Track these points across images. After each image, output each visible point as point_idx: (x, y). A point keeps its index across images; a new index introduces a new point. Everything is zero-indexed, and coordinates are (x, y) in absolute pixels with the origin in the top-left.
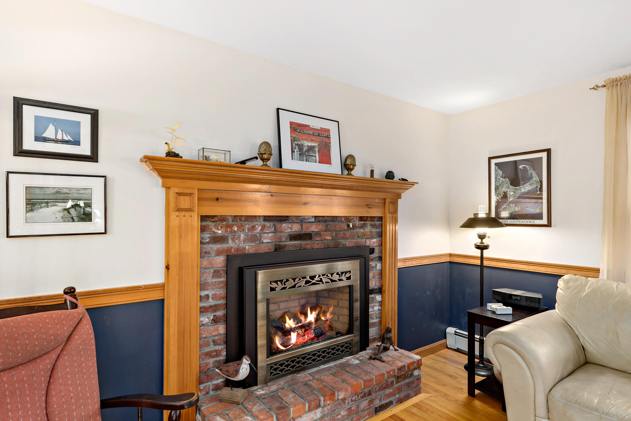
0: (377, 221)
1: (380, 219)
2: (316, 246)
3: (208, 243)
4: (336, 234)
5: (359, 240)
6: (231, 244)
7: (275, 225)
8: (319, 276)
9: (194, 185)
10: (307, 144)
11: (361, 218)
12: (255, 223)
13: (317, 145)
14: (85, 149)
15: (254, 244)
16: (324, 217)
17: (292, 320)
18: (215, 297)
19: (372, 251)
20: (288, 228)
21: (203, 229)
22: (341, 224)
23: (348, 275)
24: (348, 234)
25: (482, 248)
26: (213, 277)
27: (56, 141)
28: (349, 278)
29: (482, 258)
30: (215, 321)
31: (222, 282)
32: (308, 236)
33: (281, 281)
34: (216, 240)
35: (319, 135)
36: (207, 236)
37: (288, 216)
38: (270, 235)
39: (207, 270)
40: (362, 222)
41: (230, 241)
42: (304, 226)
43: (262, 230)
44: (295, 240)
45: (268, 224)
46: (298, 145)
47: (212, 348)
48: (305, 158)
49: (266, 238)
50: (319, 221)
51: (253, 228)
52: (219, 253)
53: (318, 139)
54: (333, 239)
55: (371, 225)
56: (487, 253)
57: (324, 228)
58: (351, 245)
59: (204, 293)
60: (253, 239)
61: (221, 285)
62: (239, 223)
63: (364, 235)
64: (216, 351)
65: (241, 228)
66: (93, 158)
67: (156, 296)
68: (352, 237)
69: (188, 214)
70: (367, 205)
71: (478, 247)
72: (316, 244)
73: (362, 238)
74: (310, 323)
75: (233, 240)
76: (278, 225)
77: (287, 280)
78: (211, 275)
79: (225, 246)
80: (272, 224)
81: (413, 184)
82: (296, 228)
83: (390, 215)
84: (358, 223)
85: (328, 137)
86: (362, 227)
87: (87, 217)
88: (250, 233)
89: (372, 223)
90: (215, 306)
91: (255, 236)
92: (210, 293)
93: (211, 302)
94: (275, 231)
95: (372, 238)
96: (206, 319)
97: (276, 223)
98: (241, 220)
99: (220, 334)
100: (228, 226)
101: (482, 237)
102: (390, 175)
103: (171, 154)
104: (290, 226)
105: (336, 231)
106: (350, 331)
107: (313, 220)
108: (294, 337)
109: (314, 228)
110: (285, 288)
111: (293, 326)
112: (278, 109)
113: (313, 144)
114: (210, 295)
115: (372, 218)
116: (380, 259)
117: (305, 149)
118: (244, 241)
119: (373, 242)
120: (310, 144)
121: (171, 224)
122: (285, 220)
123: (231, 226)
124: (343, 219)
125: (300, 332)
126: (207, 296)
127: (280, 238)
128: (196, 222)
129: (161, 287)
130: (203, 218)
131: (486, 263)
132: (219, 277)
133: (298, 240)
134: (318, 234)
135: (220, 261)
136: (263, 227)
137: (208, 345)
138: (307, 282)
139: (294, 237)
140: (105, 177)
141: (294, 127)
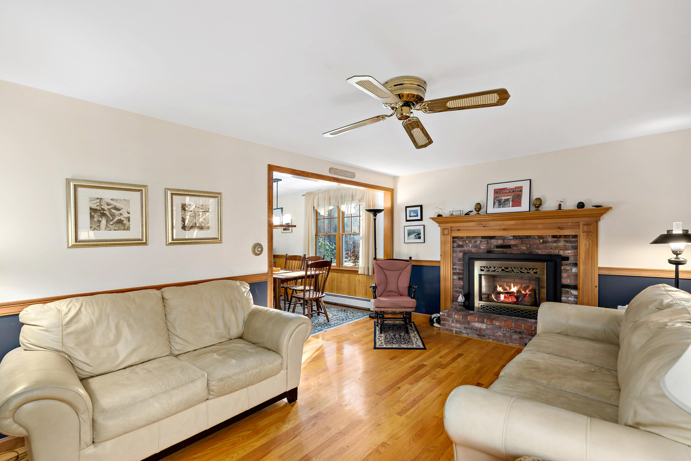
0: (572, 238)
1: (576, 236)
2: (514, 252)
3: (456, 247)
4: (530, 246)
5: (552, 251)
6: (465, 248)
7: (487, 241)
8: (511, 268)
9: (449, 225)
10: (504, 198)
11: (554, 237)
12: (477, 240)
13: (511, 197)
14: (419, 218)
15: (476, 249)
16: (520, 236)
17: (501, 288)
18: (459, 269)
19: (567, 259)
20: (494, 242)
21: (453, 242)
22: (534, 240)
23: (535, 271)
24: (541, 246)
25: (677, 263)
26: (458, 261)
27: (413, 216)
28: (536, 273)
30: (459, 279)
31: (462, 264)
32: (509, 247)
33: (487, 267)
34: (459, 246)
35: (513, 191)
36: (455, 245)
37: (495, 236)
38: (484, 245)
39: (456, 258)
40: (556, 239)
41: (465, 247)
42: (505, 241)
43: (480, 243)
44: (499, 248)
45: (483, 240)
46: (498, 200)
47: (458, 289)
48: (502, 206)
49: (482, 247)
50: (516, 238)
51: (476, 242)
52: (460, 252)
53: (512, 194)
54: (527, 249)
55: (564, 241)
57: (520, 243)
58: (543, 253)
59: (454, 267)
60: (476, 247)
61: (461, 265)
62: (469, 239)
63: (557, 248)
64: (459, 291)
65: (470, 242)
66: (421, 219)
67: (438, 265)
68: (546, 248)
69: (447, 236)
70: (559, 228)
71: (671, 262)
72: (514, 251)
73: (555, 249)
74: (513, 292)
75: (466, 247)
76: (489, 240)
77: (490, 267)
78: (457, 260)
79: (463, 249)
80: (485, 240)
81: (607, 209)
82: (500, 242)
83: (585, 234)
84: (550, 239)
85: (520, 191)
86: (555, 242)
87: (420, 238)
88: (474, 244)
89: (567, 239)
90: (459, 273)
91: (477, 245)
92: (457, 267)
93: (458, 271)
94: (488, 243)
95: (566, 249)
96: (455, 277)
97: (488, 240)
98: (470, 238)
99: (461, 285)
100: (464, 241)
102: (581, 205)
103: (439, 216)
104: (496, 241)
105: (530, 244)
107: (512, 238)
108: (502, 297)
109: (512, 242)
110: (489, 271)
111: (502, 291)
112: (488, 185)
113: (508, 197)
114: (457, 268)
115: (565, 236)
116: (576, 265)
117: (502, 201)
118: (471, 247)
119: (569, 253)
120: (506, 198)
121: (442, 240)
122: (493, 238)
123: (465, 241)
124: (536, 237)
125: (506, 295)
126: (456, 269)
127: (490, 247)
128: (449, 238)
129: (439, 262)
130: (453, 238)
132: (461, 262)
133: (501, 248)
134: (514, 245)
135: (461, 255)
136: (481, 241)
137: (456, 288)
138: (503, 270)
139: (498, 247)
140: (424, 226)
141: (497, 192)
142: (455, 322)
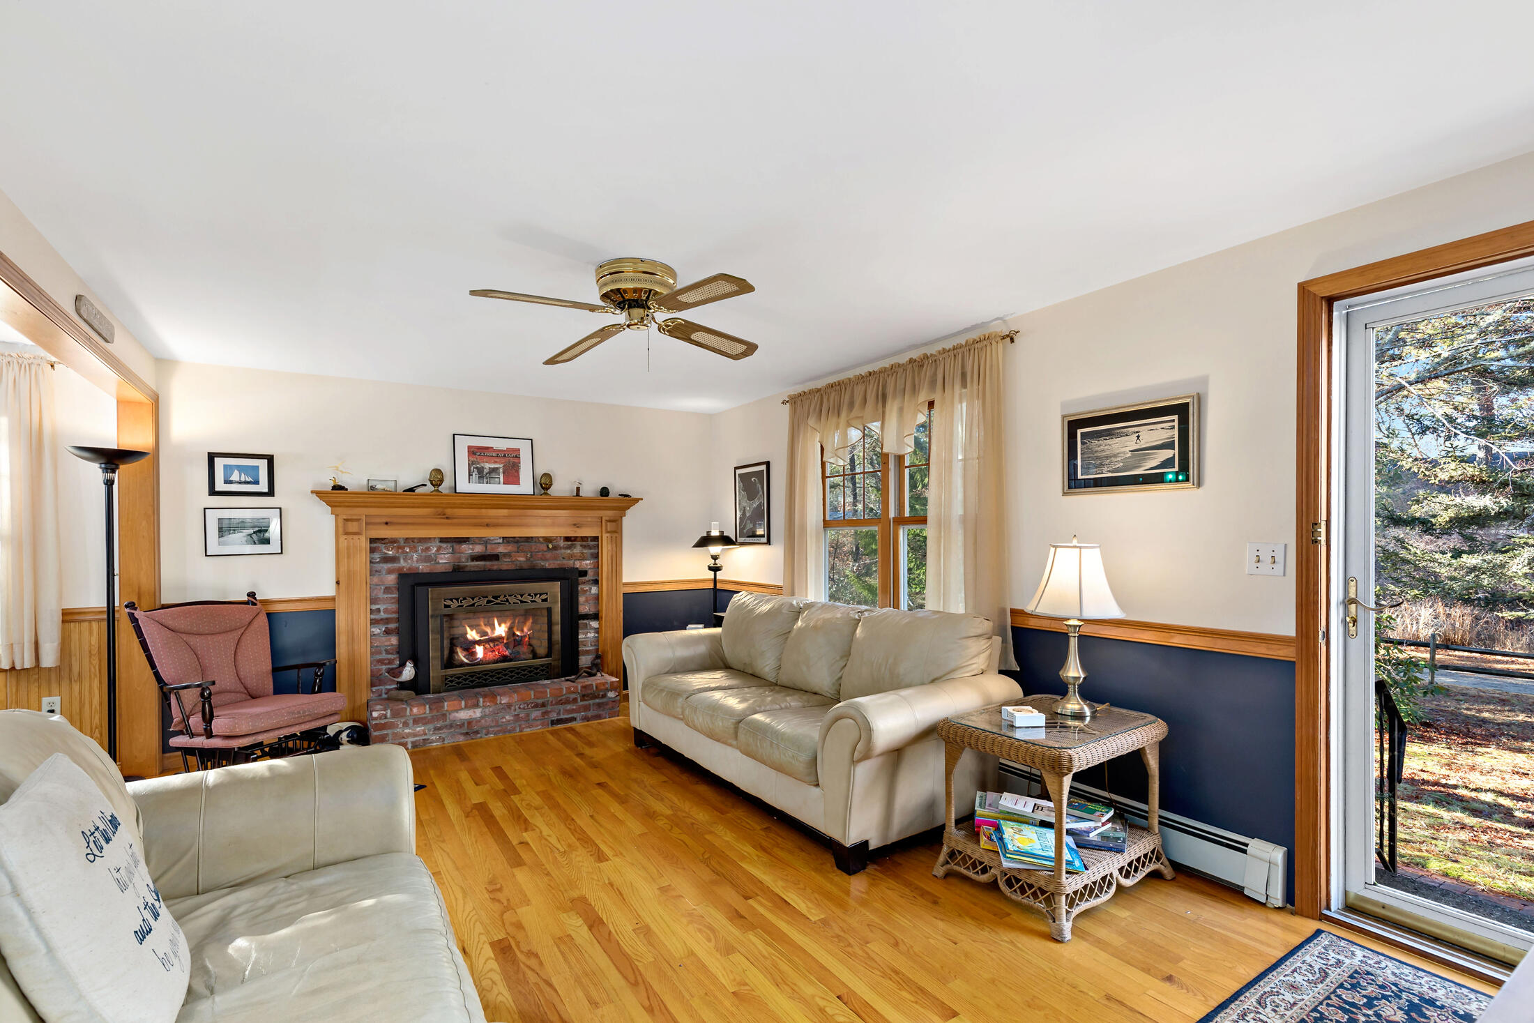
0: (591, 541)
1: (596, 539)
2: (505, 567)
3: (378, 562)
4: (531, 555)
5: (565, 562)
6: (402, 563)
7: (453, 547)
8: (505, 596)
9: (362, 512)
10: (488, 466)
11: (567, 539)
12: (429, 544)
13: (501, 466)
14: (263, 487)
15: (428, 564)
16: (514, 538)
17: (475, 632)
18: (386, 611)
19: (584, 573)
20: (467, 549)
21: (372, 550)
22: (538, 545)
23: (544, 597)
24: (548, 555)
25: (715, 569)
26: (384, 593)
27: (240, 483)
28: (545, 600)
29: (715, 580)
30: (387, 632)
31: (394, 598)
32: (496, 557)
33: (457, 600)
34: (386, 559)
35: (505, 456)
36: (377, 556)
37: (468, 538)
38: (447, 556)
39: (378, 587)
40: (570, 543)
41: (402, 561)
42: (489, 546)
43: (438, 550)
44: (477, 561)
45: (444, 545)
46: (477, 468)
47: (384, 656)
48: (485, 480)
49: (442, 559)
50: (508, 542)
51: (428, 549)
52: (390, 572)
53: (503, 460)
54: (528, 560)
55: (581, 546)
56: (720, 575)
57: (515, 549)
58: (552, 566)
59: (374, 607)
60: (428, 559)
61: (393, 601)
62: (412, 544)
63: (571, 557)
64: (388, 659)
65: (414, 549)
66: (271, 493)
67: (328, 606)
68: (555, 558)
69: (356, 537)
70: (575, 525)
71: (710, 568)
72: (505, 565)
73: (569, 559)
74: (499, 638)
75: (405, 560)
76: (456, 546)
77: (464, 599)
78: (382, 591)
79: (396, 565)
80: (449, 545)
81: (637, 500)
82: (479, 549)
83: (608, 535)
84: (562, 543)
85: (516, 457)
86: (569, 547)
87: (265, 540)
88: (424, 554)
89: (584, 543)
90: (387, 619)
91: (430, 556)
92: (382, 607)
93: (383, 615)
94: (454, 552)
95: (584, 559)
96: (376, 631)
97: (455, 545)
98: (413, 542)
99: (392, 645)
100: (399, 548)
101: (715, 558)
102: (605, 492)
103: (337, 488)
104: (471, 547)
105: (531, 552)
106: (548, 655)
107: (501, 541)
108: (480, 652)
109: (501, 549)
110: (462, 606)
111: (478, 638)
112: (454, 435)
113: (496, 466)
114: (382, 609)
115: (583, 539)
116: (596, 582)
117: (486, 471)
118: (417, 561)
119: (587, 564)
120: (492, 466)
121: (341, 545)
122: (465, 542)
123: (403, 548)
124: (541, 539)
125: (488, 646)
126: (378, 610)
127: (459, 558)
128: (363, 543)
129: (333, 599)
130: (372, 541)
131: (719, 586)
132: (391, 593)
133: (481, 560)
134: (505, 555)
135: (391, 579)
136: (439, 549)
137: (380, 653)
138: (489, 602)
139: (475, 558)
140: (280, 508)
141: (473, 451)
142: (411, 725)
